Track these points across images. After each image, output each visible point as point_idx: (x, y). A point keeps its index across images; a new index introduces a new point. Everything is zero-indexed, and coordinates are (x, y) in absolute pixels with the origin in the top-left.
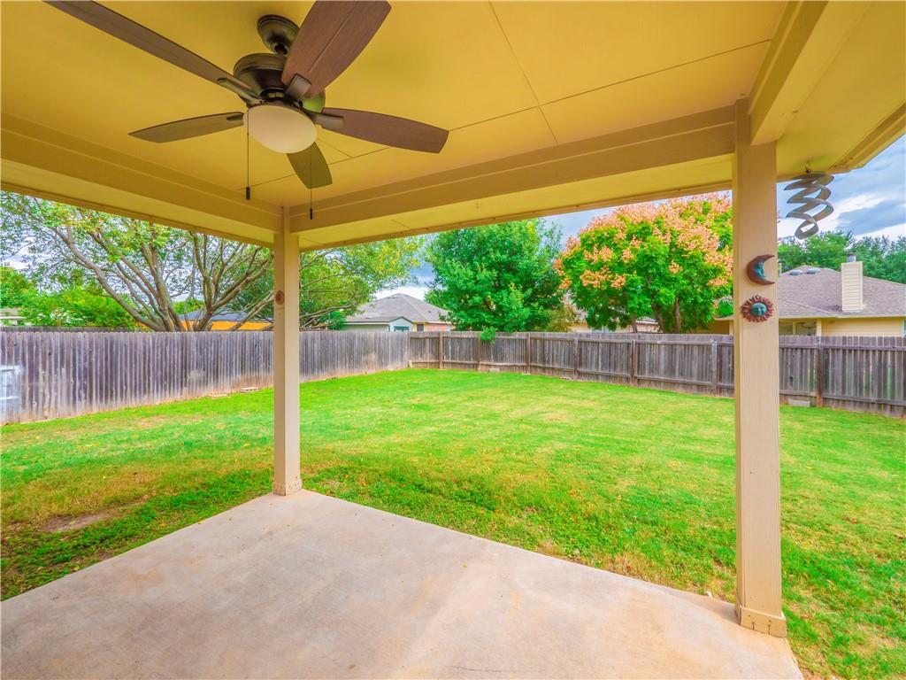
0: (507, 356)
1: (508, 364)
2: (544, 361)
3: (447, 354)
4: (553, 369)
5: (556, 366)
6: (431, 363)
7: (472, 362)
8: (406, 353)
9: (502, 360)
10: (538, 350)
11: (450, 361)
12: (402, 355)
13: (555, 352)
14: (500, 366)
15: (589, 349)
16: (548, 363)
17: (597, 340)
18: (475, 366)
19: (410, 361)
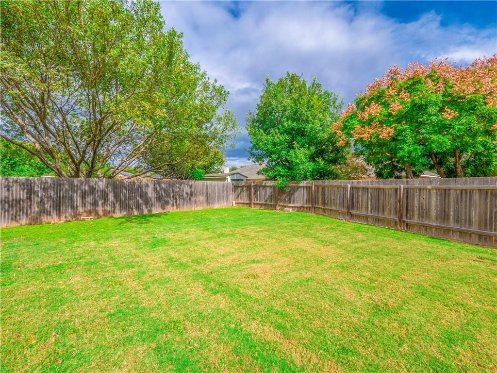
0: (298, 199)
1: (298, 205)
2: (324, 204)
3: (257, 198)
4: (331, 210)
5: (334, 208)
6: (247, 204)
7: (273, 203)
8: (231, 196)
9: (294, 202)
10: (320, 195)
11: (258, 202)
12: (227, 198)
13: (333, 197)
14: (293, 207)
15: (360, 194)
16: (327, 205)
17: (366, 186)
18: (274, 207)
19: (234, 202)
